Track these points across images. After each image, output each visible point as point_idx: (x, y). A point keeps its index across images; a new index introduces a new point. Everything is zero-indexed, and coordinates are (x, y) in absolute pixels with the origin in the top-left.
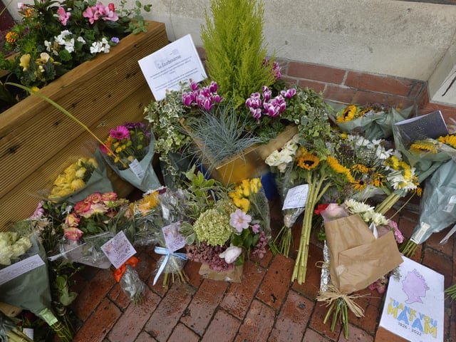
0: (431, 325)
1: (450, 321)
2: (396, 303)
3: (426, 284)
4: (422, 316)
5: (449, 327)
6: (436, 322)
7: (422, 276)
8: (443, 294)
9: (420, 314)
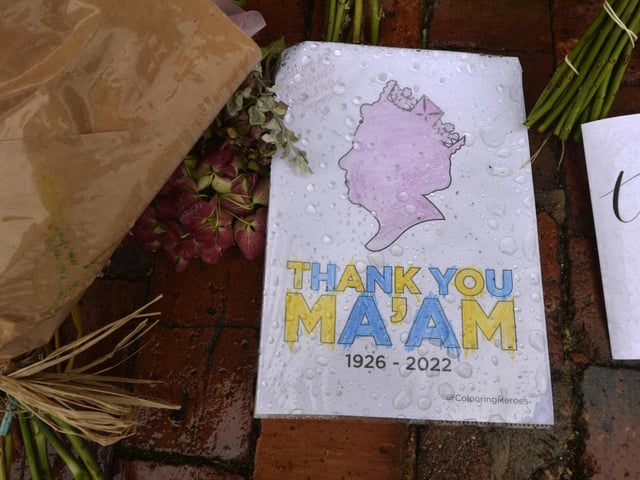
0: (488, 302)
1: (564, 243)
2: (323, 276)
3: (448, 130)
4: (445, 278)
5: (567, 273)
6: (507, 275)
7: (425, 100)
8: (522, 140)
9: (434, 270)
